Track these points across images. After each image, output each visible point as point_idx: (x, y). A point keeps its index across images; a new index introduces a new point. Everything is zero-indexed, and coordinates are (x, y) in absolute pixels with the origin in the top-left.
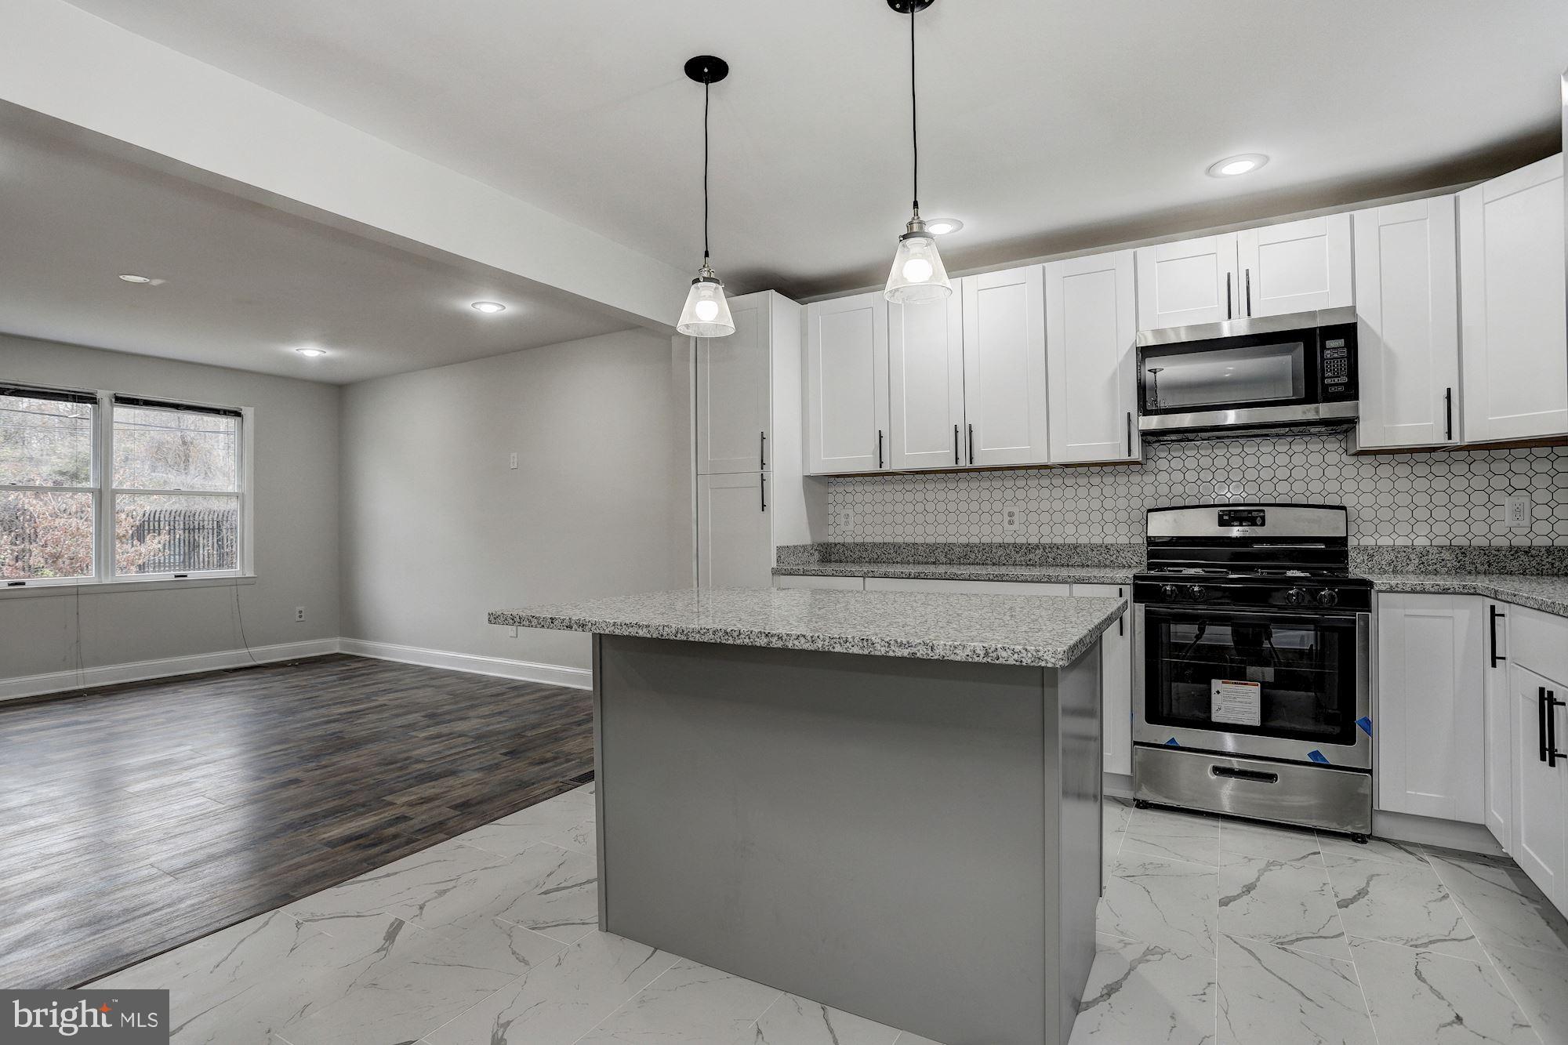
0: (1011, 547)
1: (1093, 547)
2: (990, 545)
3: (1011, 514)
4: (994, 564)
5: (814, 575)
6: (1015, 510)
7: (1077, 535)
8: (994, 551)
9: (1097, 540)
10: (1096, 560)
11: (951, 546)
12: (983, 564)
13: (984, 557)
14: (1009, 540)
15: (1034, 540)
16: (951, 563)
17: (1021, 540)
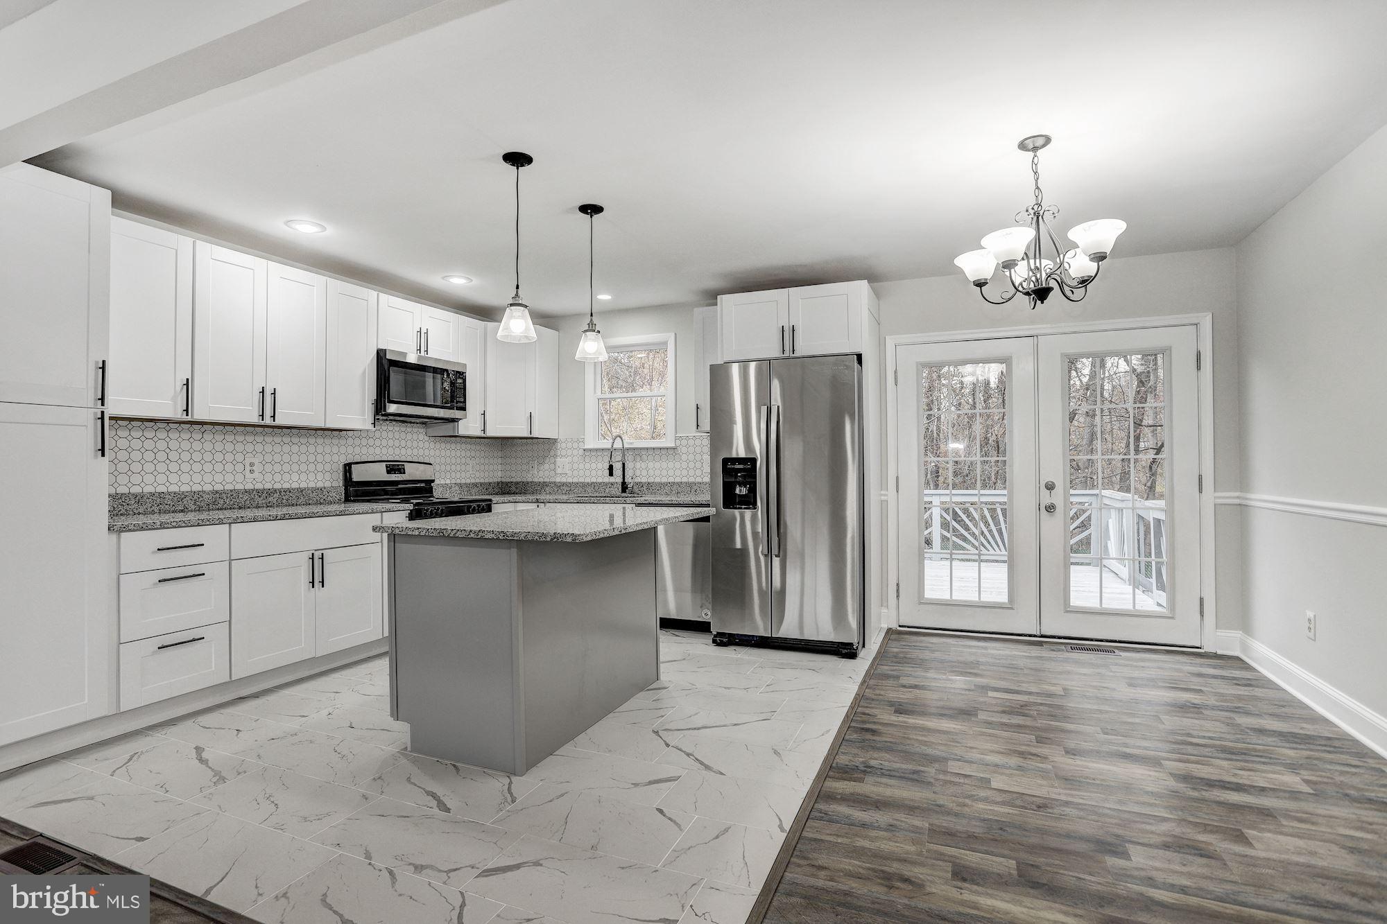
0: (254, 492)
1: (314, 490)
2: (238, 492)
3: (252, 465)
4: (240, 508)
5: (175, 527)
6: (256, 461)
7: (299, 481)
8: (241, 496)
9: (312, 485)
10: (315, 499)
11: (201, 494)
12: (231, 508)
13: (232, 502)
14: (249, 486)
15: (268, 486)
16: (200, 509)
17: (259, 486)
